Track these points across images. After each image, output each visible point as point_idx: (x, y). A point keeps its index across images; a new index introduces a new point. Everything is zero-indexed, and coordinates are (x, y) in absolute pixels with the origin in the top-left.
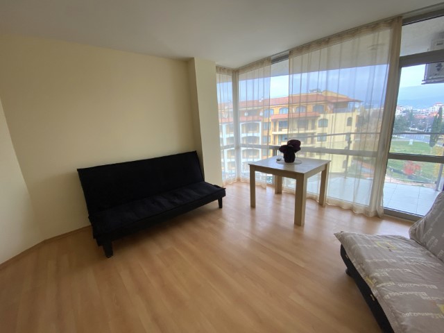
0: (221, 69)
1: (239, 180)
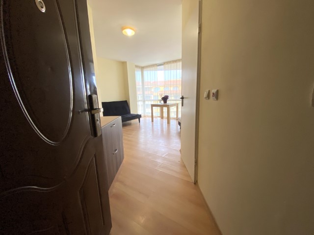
1: (145, 116)
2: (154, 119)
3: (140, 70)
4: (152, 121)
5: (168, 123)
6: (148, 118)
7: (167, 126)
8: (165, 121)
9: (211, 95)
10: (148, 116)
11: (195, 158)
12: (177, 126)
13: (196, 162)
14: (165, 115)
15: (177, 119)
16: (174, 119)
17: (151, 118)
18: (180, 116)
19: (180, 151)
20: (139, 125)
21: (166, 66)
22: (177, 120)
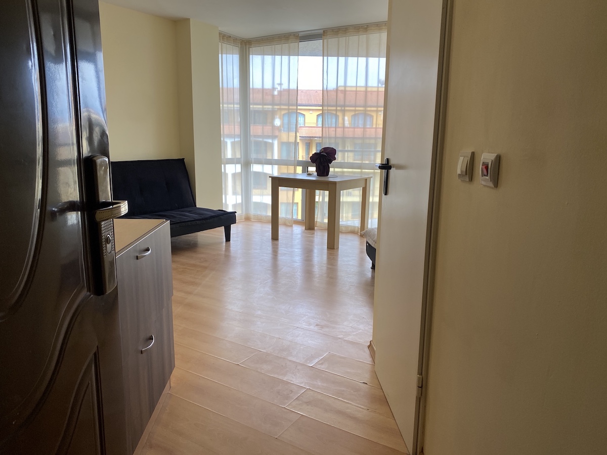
0: (225, 38)
1: (248, 219)
2: (282, 230)
3: (237, 50)
4: (275, 237)
5: (332, 245)
6: (257, 227)
7: (325, 257)
8: (320, 239)
9: (479, 168)
10: (260, 220)
11: (420, 373)
12: (362, 260)
13: (423, 387)
14: (322, 217)
15: (362, 232)
16: (352, 232)
17: (268, 228)
18: (373, 222)
19: (370, 347)
20: (228, 248)
21: (332, 41)
22: (362, 236)
